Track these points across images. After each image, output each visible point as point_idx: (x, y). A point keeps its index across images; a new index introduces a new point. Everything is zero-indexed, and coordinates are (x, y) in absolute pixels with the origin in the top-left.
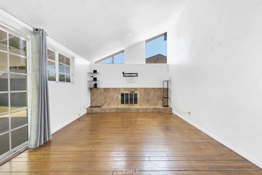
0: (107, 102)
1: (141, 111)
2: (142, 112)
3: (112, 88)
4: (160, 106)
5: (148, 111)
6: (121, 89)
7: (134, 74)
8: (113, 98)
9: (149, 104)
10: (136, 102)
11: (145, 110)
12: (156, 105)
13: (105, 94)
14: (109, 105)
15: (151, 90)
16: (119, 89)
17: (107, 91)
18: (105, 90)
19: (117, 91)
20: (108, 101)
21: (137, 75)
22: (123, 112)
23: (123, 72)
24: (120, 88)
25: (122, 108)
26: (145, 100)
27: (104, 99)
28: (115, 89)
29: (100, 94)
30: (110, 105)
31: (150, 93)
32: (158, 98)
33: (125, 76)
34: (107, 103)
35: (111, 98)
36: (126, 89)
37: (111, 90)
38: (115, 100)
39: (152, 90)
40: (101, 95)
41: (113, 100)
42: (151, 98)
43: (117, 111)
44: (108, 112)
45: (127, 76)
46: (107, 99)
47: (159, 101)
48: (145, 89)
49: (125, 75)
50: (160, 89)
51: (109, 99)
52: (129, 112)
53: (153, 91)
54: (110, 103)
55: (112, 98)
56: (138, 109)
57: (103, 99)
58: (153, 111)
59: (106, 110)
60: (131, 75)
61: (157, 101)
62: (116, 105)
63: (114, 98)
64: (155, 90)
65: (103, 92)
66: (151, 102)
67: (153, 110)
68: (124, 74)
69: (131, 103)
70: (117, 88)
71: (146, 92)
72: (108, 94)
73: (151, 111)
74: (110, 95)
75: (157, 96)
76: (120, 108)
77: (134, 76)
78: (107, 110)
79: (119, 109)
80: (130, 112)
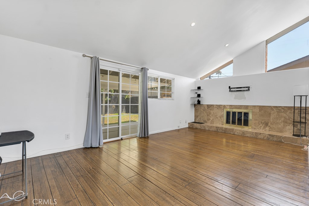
0: (210, 119)
2: (249, 136)
3: (216, 105)
5: (259, 137)
6: (226, 106)
7: (244, 87)
8: (217, 115)
9: (267, 128)
10: (246, 123)
11: (254, 134)
12: (281, 132)
13: (208, 111)
14: (212, 122)
15: (273, 110)
16: (224, 107)
17: (211, 108)
18: (209, 107)
19: (221, 108)
20: (211, 119)
21: (249, 89)
22: (224, 132)
23: (230, 87)
24: (225, 105)
25: (222, 128)
26: (261, 122)
27: (207, 116)
28: (219, 106)
29: (204, 110)
30: (213, 123)
31: (270, 113)
32: (285, 122)
33: (232, 91)
34: (210, 121)
35: (214, 115)
36: (233, 107)
37: (214, 107)
38: (219, 118)
39: (274, 109)
40: (204, 112)
41: (217, 118)
42: (271, 121)
43: (217, 130)
44: (207, 129)
45: (234, 91)
46: (210, 116)
47: (287, 126)
48: (261, 108)
49: (231, 90)
50: (289, 108)
51: (213, 116)
53: (275, 110)
54: (213, 121)
55: (215, 116)
57: (206, 116)
58: (268, 139)
59: (206, 127)
60: (239, 89)
61: (284, 126)
62: (220, 124)
63: (218, 116)
64: (280, 110)
65: (206, 109)
66: (271, 126)
67: (269, 137)
68: (230, 89)
69: (240, 123)
70: (221, 105)
71: (262, 111)
72: (211, 111)
73: (265, 138)
74: (214, 113)
75: (283, 119)
77: (244, 91)
79: (219, 128)
80: (233, 133)
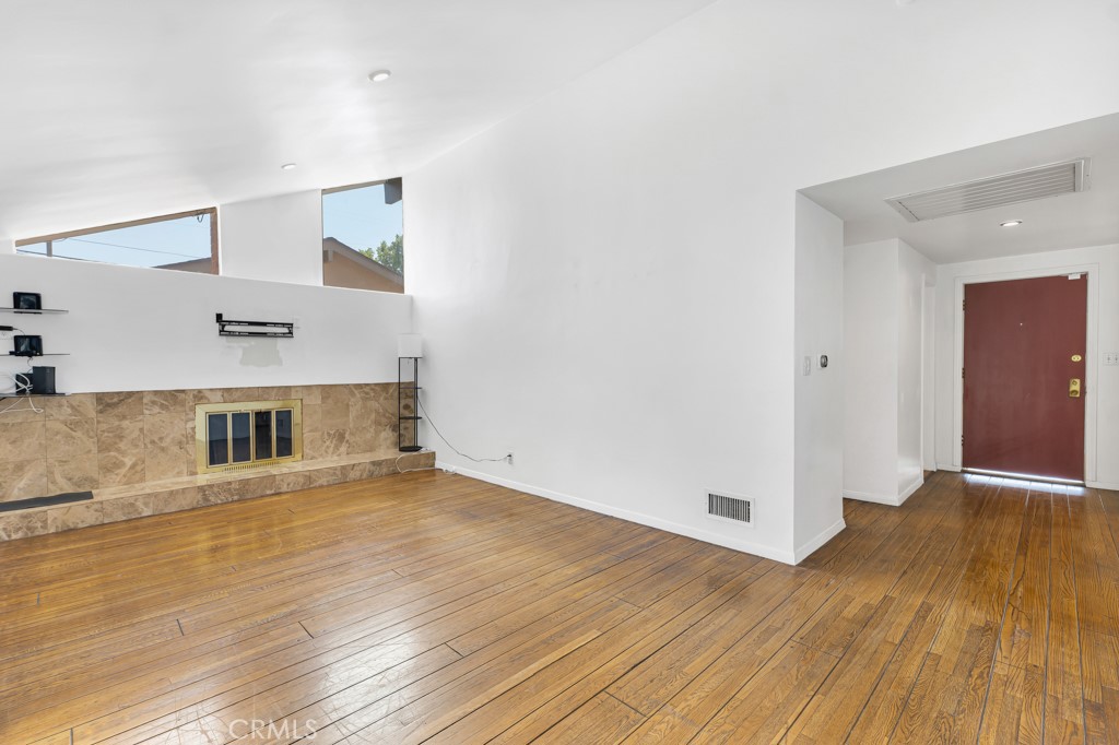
0: (118, 465)
1: (323, 481)
2: (325, 484)
3: (156, 393)
4: (387, 452)
5: (353, 475)
6: (208, 394)
7: (275, 324)
8: (161, 439)
9: (343, 449)
10: (286, 448)
11: (338, 472)
12: (371, 449)
13: (104, 426)
14: (137, 476)
15: (353, 394)
16: (195, 396)
17: (121, 409)
18: (109, 405)
19: (183, 406)
20: (129, 461)
21: (291, 333)
22: (236, 498)
23: (219, 317)
24: (200, 391)
25: (230, 483)
26: (329, 434)
27: (99, 451)
28: (172, 399)
29: (73, 426)
30: (142, 480)
31: (348, 405)
32: (377, 423)
33: (231, 334)
34: (123, 471)
35: (147, 441)
36: (236, 395)
37: (145, 401)
38: (175, 449)
39: (356, 392)
40: (78, 434)
41: (163, 449)
42: (351, 426)
43: (206, 499)
44: (147, 512)
45: (240, 334)
46: (118, 450)
47: (381, 432)
48: (327, 390)
49: (227, 328)
50: (385, 386)
51: (136, 446)
52: (268, 492)
53: (358, 395)
54: (139, 468)
55: (153, 442)
56: (308, 474)
57: (95, 449)
58: (371, 474)
59: (139, 504)
60: (258, 330)
61: (376, 432)
62: (179, 474)
63: (168, 440)
64: (367, 393)
65: (92, 414)
66: (352, 440)
67: (372, 468)
68: (223, 326)
69: (264, 452)
70: (183, 391)
71: (330, 401)
72: (126, 423)
73: (365, 476)
74: (141, 430)
75: (373, 416)
76: (218, 485)
77: (275, 335)
78: (146, 504)
79: (216, 490)
80: (273, 492)
